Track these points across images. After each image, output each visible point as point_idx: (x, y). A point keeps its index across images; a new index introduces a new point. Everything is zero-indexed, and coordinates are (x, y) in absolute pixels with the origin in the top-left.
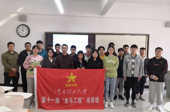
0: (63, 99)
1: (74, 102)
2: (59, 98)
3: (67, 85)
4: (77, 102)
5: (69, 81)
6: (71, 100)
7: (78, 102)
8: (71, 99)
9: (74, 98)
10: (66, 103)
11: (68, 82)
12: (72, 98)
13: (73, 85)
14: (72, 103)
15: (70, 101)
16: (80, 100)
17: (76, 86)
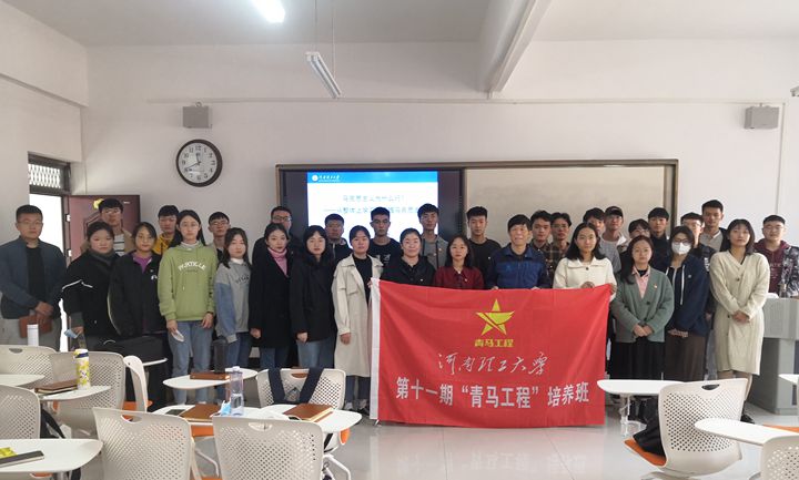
0: (465, 390)
1: (503, 404)
2: (451, 387)
3: (479, 343)
4: (512, 404)
5: (488, 328)
6: (492, 394)
7: (516, 404)
8: (492, 391)
9: (504, 390)
10: (476, 405)
11: (484, 332)
12: (494, 388)
13: (499, 341)
14: (496, 406)
15: (490, 397)
16: (523, 396)
17: (510, 345)
